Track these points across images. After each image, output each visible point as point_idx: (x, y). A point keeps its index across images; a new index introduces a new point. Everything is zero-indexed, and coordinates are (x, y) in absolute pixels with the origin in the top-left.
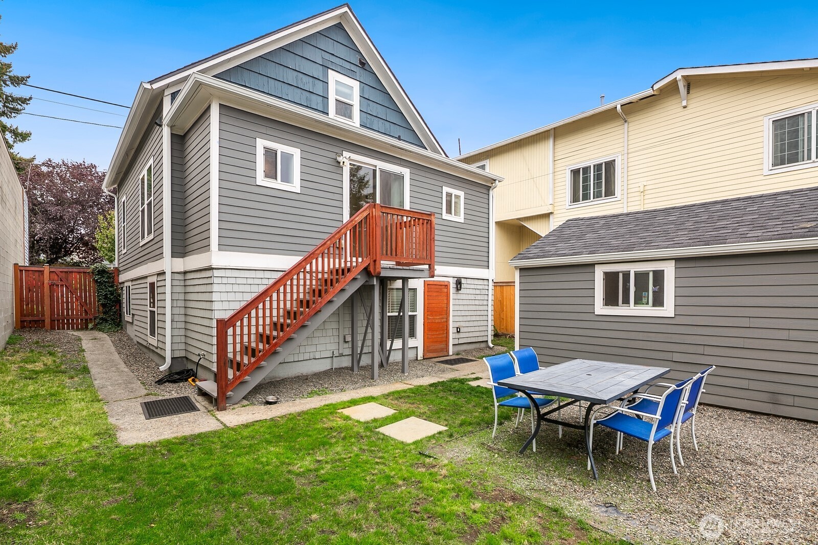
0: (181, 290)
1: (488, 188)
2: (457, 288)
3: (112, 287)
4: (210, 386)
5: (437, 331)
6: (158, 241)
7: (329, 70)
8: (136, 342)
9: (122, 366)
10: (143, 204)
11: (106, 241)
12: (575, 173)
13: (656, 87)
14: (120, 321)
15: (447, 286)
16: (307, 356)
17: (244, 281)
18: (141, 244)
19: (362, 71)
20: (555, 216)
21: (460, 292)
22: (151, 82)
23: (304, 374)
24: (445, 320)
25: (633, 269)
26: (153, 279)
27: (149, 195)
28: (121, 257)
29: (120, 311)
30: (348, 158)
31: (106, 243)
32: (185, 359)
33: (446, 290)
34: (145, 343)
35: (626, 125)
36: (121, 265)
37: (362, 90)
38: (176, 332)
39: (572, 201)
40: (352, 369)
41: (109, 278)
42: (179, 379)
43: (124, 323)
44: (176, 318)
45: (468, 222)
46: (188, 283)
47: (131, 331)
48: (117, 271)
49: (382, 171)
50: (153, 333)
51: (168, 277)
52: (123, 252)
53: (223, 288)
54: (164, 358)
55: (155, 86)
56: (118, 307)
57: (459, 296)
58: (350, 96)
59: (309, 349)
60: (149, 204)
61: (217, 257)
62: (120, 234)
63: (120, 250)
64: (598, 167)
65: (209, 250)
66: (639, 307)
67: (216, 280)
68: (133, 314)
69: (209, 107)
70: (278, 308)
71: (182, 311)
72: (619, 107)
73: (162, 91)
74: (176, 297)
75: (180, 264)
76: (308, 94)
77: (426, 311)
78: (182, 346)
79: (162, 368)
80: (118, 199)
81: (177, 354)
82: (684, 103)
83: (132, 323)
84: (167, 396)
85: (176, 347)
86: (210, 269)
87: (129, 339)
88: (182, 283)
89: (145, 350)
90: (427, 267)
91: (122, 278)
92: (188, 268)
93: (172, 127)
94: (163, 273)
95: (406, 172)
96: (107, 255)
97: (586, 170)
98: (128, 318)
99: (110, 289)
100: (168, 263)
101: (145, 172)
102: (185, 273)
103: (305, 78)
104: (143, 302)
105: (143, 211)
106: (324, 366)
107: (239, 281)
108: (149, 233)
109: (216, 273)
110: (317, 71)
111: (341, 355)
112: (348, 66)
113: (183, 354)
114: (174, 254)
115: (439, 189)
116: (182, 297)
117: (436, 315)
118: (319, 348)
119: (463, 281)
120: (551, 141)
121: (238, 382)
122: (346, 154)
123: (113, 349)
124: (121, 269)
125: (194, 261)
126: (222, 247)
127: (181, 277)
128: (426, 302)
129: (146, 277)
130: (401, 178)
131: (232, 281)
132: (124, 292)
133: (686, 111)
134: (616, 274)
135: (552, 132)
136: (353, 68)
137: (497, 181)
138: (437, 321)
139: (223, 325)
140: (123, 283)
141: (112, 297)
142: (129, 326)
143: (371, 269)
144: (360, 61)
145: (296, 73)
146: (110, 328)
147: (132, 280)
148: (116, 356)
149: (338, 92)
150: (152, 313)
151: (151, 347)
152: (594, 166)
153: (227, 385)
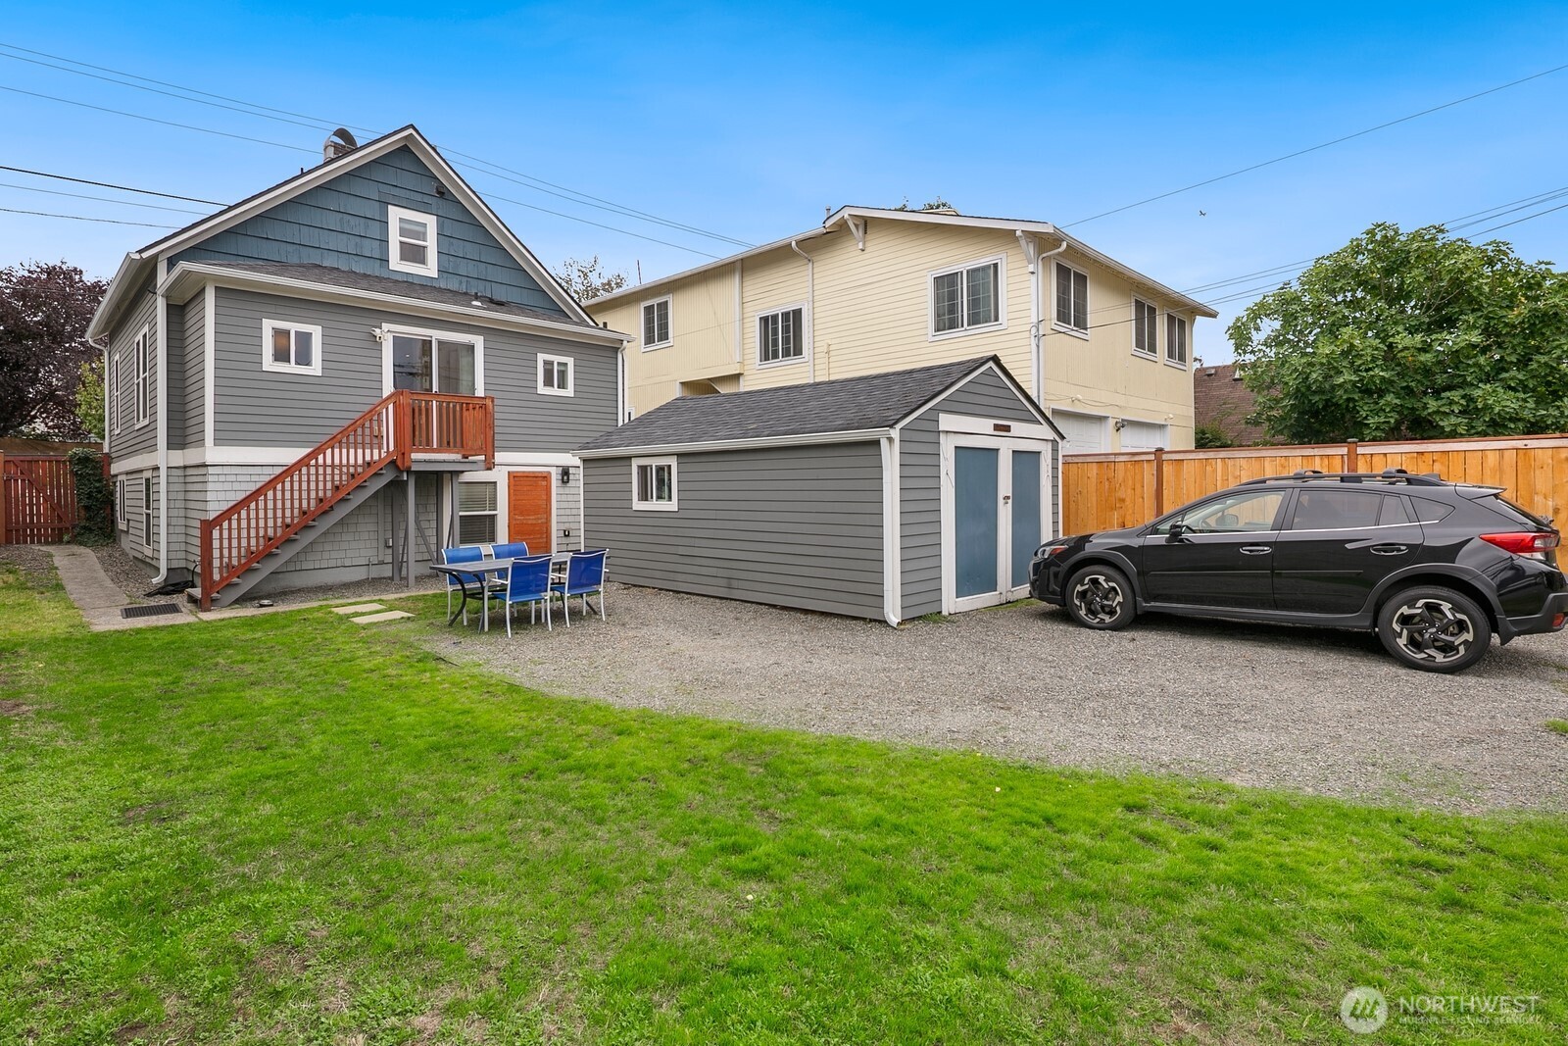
0: (181, 487)
1: (616, 350)
2: (563, 479)
3: (99, 481)
4: (197, 592)
5: (530, 535)
6: (151, 428)
7: (390, 206)
8: (132, 558)
9: (108, 583)
10: (138, 377)
11: (95, 404)
12: (765, 320)
13: (828, 224)
14: (112, 531)
15: (546, 477)
16: (332, 563)
17: (248, 478)
18: (137, 427)
19: (441, 201)
20: (746, 378)
21: (568, 485)
22: (140, 252)
23: (329, 584)
24: (544, 520)
25: (655, 462)
26: (148, 474)
27: (144, 372)
28: (113, 438)
29: (112, 515)
30: (388, 333)
31: (95, 408)
32: (185, 570)
33: (544, 483)
34: (140, 556)
35: (811, 264)
36: (113, 450)
37: (440, 226)
38: (174, 538)
39: (763, 358)
40: (392, 579)
41: (94, 468)
42: (173, 591)
43: (118, 533)
44: (174, 521)
45: (579, 395)
46: (189, 479)
47: (126, 543)
48: (108, 459)
49: (440, 343)
50: (148, 543)
51: (163, 473)
52: (117, 432)
53: (219, 486)
54: (158, 569)
55: (145, 255)
56: (108, 511)
57: (567, 491)
58: (423, 236)
59: (334, 555)
60: (145, 379)
61: (213, 453)
62: (112, 405)
63: (112, 427)
64: (786, 315)
65: (203, 445)
66: (660, 502)
67: (210, 478)
68: (128, 520)
69: (204, 288)
70: (292, 508)
71: (182, 513)
72: (794, 244)
73: (155, 258)
74: (173, 496)
75: (178, 458)
76: (358, 239)
77: (512, 509)
78: (182, 555)
79: (155, 581)
80: (109, 353)
81: (175, 564)
82: (861, 246)
83: (127, 532)
84: (152, 604)
85: (173, 555)
86: (205, 465)
87: (124, 553)
88: (182, 480)
89: (141, 565)
90: (483, 458)
91: (115, 469)
92: (188, 463)
93: (167, 296)
94: (157, 468)
95: (478, 341)
96: (95, 426)
97: (775, 317)
98: (122, 526)
99: (97, 485)
100: (162, 456)
101: (140, 337)
102: (185, 467)
103: (353, 221)
104: (139, 503)
105: (138, 384)
106: (359, 574)
107: (240, 478)
108: (145, 417)
109: (211, 470)
110: (371, 210)
111: (382, 563)
112: (419, 197)
113: (182, 564)
114: (171, 445)
115: (532, 357)
116: (181, 496)
117: (529, 515)
118: (350, 554)
119: (571, 471)
120: (737, 278)
121: (225, 583)
122: (386, 326)
123: (98, 566)
124: (113, 455)
125: (190, 456)
126: (218, 441)
127: (180, 472)
128: (513, 498)
129: (142, 471)
130: (471, 348)
131: (233, 478)
132: (118, 489)
133: (866, 255)
134: (646, 467)
135: (739, 265)
136: (426, 199)
137: (625, 343)
138: (530, 522)
139: (207, 526)
140: (116, 476)
141: (99, 496)
142: (123, 536)
143: (399, 463)
144: (437, 189)
145: (341, 215)
146: (96, 541)
147: (127, 473)
148: (102, 574)
149: (403, 232)
150: (148, 515)
151: (148, 560)
152: (782, 314)
153: (211, 587)
